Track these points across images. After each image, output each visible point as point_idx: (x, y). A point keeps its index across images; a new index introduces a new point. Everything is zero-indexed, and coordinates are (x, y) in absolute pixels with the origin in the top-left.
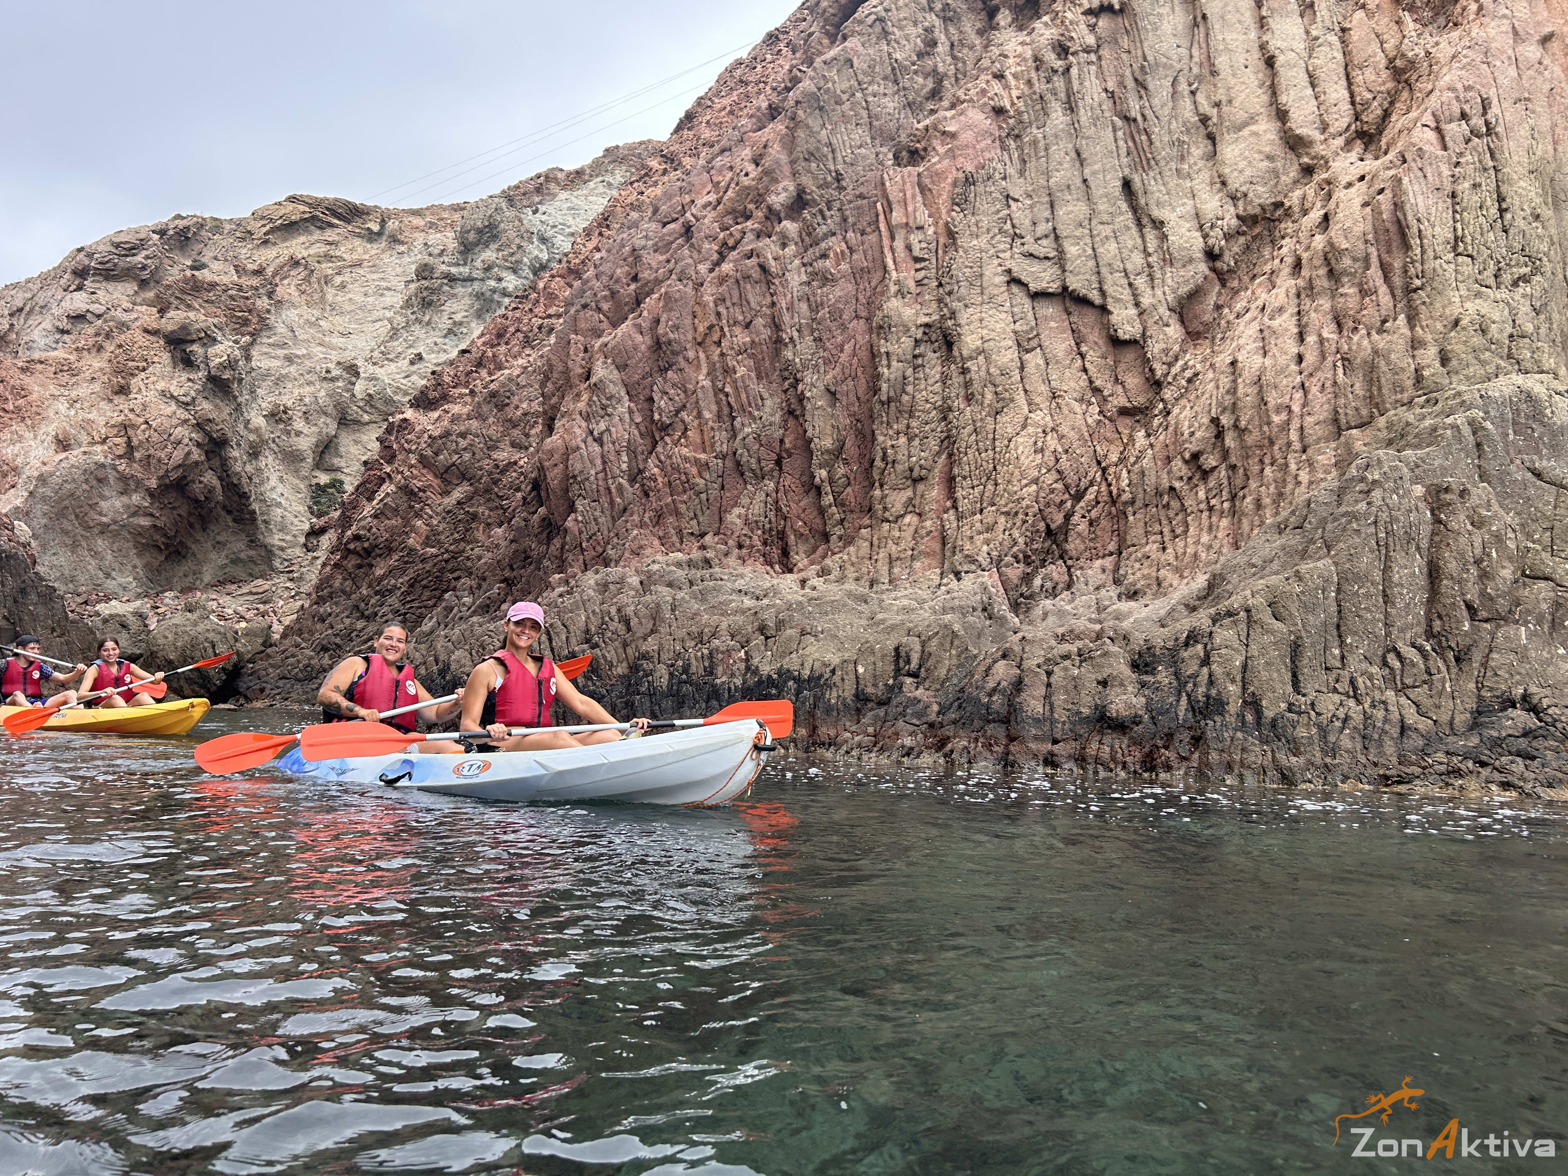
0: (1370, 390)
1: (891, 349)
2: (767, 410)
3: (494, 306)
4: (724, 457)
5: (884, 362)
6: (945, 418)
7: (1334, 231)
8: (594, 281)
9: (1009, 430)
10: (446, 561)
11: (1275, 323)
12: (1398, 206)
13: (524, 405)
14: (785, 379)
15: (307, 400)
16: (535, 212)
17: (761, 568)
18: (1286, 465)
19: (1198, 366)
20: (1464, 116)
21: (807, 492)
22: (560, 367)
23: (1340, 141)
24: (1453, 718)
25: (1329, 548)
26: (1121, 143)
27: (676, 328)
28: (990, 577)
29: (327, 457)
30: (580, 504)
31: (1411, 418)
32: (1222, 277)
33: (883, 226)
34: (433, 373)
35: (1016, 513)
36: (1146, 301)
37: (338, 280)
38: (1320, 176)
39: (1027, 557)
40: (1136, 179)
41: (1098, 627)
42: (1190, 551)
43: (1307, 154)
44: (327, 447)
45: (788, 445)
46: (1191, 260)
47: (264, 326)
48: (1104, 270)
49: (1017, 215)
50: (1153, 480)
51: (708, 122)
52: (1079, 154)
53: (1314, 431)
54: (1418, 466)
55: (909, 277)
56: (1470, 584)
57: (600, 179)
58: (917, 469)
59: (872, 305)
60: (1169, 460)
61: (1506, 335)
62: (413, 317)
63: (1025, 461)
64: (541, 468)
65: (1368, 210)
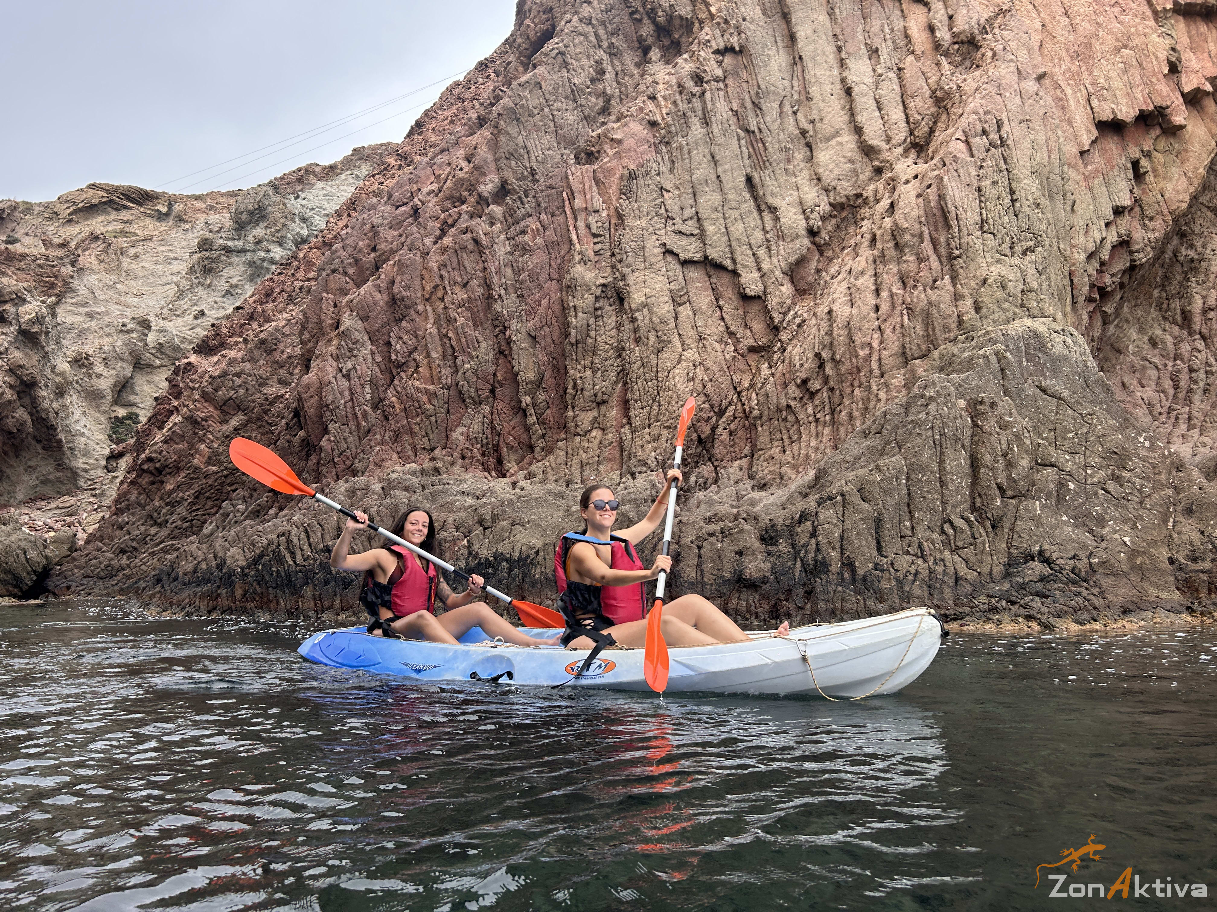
1: (577, 303)
2: (483, 351)
3: (263, 271)
4: (449, 388)
5: (572, 313)
6: (620, 356)
7: (898, 214)
8: (341, 252)
9: (668, 364)
10: (225, 477)
11: (859, 282)
12: (941, 197)
13: (289, 350)
14: (496, 327)
15: (106, 349)
16: (297, 198)
17: (481, 474)
18: (870, 387)
19: (805, 315)
20: (984, 132)
21: (516, 414)
22: (314, 319)
23: (900, 150)
24: (991, 570)
25: (900, 447)
26: (744, 149)
27: (408, 287)
28: (657, 476)
29: (124, 394)
30: (332, 427)
31: (955, 351)
32: (820, 248)
33: (568, 210)
34: (213, 325)
36: (766, 267)
37: (132, 251)
38: (887, 175)
40: (756, 175)
41: (735, 511)
42: (803, 452)
43: (878, 159)
44: (123, 386)
45: (499, 378)
46: (797, 236)
47: (68, 288)
48: (734, 244)
49: (669, 202)
50: (775, 400)
51: (433, 129)
52: (713, 157)
53: (889, 362)
54: (961, 386)
55: (589, 248)
56: (1000, 471)
57: (350, 172)
58: (600, 395)
59: (562, 270)
60: (786, 385)
61: (1019, 290)
62: (197, 281)
63: (680, 388)
64: (300, 400)
65: (921, 199)
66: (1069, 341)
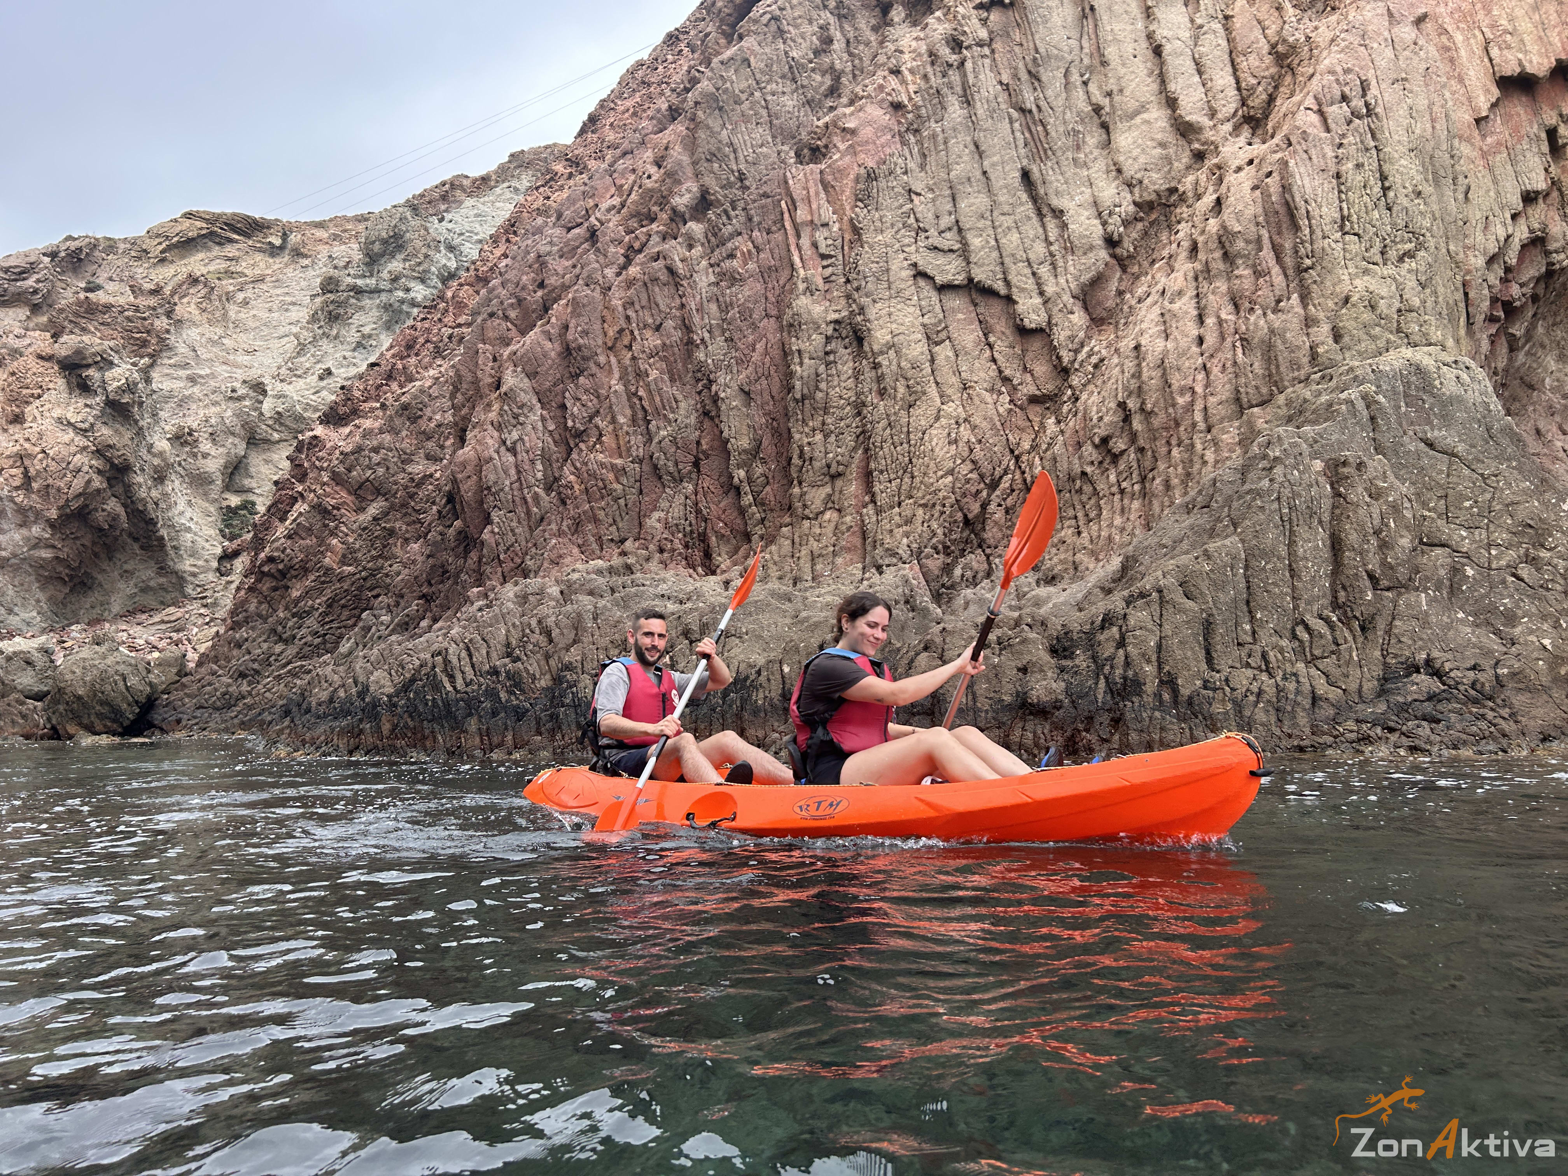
0: (1268, 369)
1: (802, 347)
2: (682, 412)
3: (403, 317)
4: (641, 462)
5: (797, 360)
6: (859, 414)
7: (1227, 214)
8: (500, 289)
9: (923, 423)
10: (365, 579)
11: (1176, 306)
12: (1286, 188)
13: (438, 417)
14: (698, 380)
15: (213, 421)
16: (441, 220)
17: (684, 572)
18: (1193, 446)
19: (1104, 352)
20: (1344, 98)
21: (726, 493)
22: (469, 377)
23: (1228, 127)
24: (1361, 686)
25: (1235, 526)
26: (1018, 134)
27: (585, 333)
28: (911, 569)
29: (237, 478)
30: (495, 516)
31: (1308, 395)
32: (1123, 263)
33: (788, 224)
34: (342, 388)
35: (934, 505)
36: (1050, 289)
37: (240, 296)
38: (1212, 161)
39: (946, 547)
40: (1035, 169)
41: (1016, 614)
42: (1104, 534)
43: (1198, 140)
44: (236, 468)
45: (704, 447)
46: (1091, 248)
47: (164, 346)
48: (1007, 260)
49: (920, 209)
50: (1065, 466)
51: (611, 125)
52: (977, 147)
53: (1218, 411)
54: (1316, 442)
55: (816, 273)
56: (1371, 555)
57: (506, 184)
58: (834, 465)
59: (782, 303)
60: (1079, 445)
61: (1394, 310)
62: (321, 332)
63: (939, 453)
64: (454, 481)
65: (1258, 192)
66: (1464, 376)
